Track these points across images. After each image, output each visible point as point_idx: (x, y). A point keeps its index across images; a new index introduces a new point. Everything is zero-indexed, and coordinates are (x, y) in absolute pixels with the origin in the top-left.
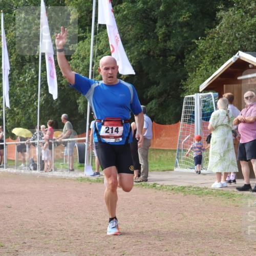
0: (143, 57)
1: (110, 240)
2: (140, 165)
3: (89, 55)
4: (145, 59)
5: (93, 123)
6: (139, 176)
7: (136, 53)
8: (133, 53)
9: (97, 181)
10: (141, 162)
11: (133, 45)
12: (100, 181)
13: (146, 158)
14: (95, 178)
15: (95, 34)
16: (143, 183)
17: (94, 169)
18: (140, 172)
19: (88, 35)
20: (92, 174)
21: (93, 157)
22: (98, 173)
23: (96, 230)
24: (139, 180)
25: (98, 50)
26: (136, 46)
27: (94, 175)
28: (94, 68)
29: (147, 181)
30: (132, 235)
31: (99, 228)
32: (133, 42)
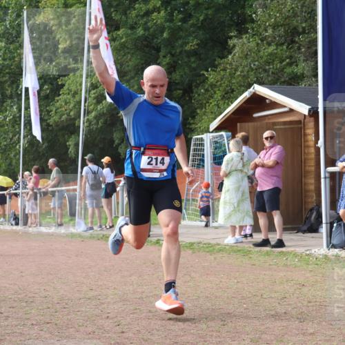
1: (104, 308)
3: (81, 90)
5: (85, 169)
8: (133, 87)
9: (90, 238)
11: (133, 78)
12: (94, 237)
15: (88, 65)
17: (86, 224)
21: (86, 209)
22: (91, 228)
23: (87, 296)
25: (92, 83)
26: (136, 79)
27: (87, 230)
28: (87, 104)
29: (149, 236)
30: (129, 302)
31: (91, 294)
32: (132, 74)
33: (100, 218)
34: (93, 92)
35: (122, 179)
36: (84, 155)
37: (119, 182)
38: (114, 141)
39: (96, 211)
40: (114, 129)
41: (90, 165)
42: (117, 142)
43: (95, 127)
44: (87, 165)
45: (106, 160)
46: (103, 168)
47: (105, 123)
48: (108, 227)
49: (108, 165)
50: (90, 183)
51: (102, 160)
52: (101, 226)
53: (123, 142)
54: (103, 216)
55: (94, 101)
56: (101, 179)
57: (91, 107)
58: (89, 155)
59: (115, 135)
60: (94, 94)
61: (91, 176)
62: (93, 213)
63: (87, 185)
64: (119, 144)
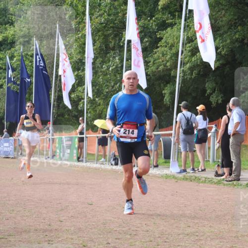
0: (237, 45)
1: (202, 244)
2: (232, 162)
4: (239, 46)
5: (180, 115)
6: (230, 174)
7: (228, 41)
8: (226, 41)
9: (183, 179)
10: (233, 159)
11: (226, 32)
12: (187, 179)
13: (238, 155)
14: (181, 176)
15: (185, 20)
16: (235, 182)
17: (180, 166)
18: (231, 170)
19: (177, 21)
20: (179, 170)
21: (179, 153)
22: (185, 171)
23: (186, 232)
24: (230, 179)
25: (188, 37)
26: (229, 33)
27: (180, 172)
28: (183, 56)
29: (239, 180)
30: (225, 239)
31: (189, 230)
32: (226, 28)
33: (193, 161)
34: (188, 45)
35: (214, 126)
36: (179, 102)
37: (211, 128)
38: (206, 90)
39: (190, 155)
40: (207, 80)
41: (185, 112)
42: (208, 91)
43: (189, 77)
44: (181, 112)
45: (200, 108)
47: (198, 74)
48: (200, 170)
49: (202, 113)
50: (184, 128)
51: (197, 108)
52: (193, 169)
53: (214, 92)
54: (196, 159)
55: (189, 54)
56: (194, 125)
57: (187, 59)
58: (183, 103)
59: (207, 85)
60: (190, 47)
61: (184, 122)
62: (186, 157)
63: (181, 130)
64: (211, 94)
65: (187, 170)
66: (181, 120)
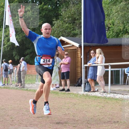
0: (24, 38)
1: (7, 112)
2: (22, 81)
3: (2, 37)
4: (25, 39)
5: (3, 64)
6: (21, 86)
7: (21, 37)
8: (20, 36)
9: (4, 88)
10: (22, 80)
11: (20, 33)
12: (5, 88)
14: (3, 87)
15: (4, 29)
16: (23, 88)
17: (3, 83)
18: (21, 84)
19: (2, 29)
20: (2, 85)
21: (3, 78)
22: (4, 85)
23: (1, 108)
24: (21, 87)
25: (6, 35)
26: (21, 34)
27: (3, 85)
28: (4, 42)
29: (24, 87)
30: (16, 110)
31: (3, 107)
32: (20, 32)
33: (7, 81)
34: (6, 38)
35: (15, 68)
36: (2, 59)
37: (14, 69)
38: (13, 55)
39: (6, 79)
40: (13, 51)
41: (4, 63)
42: (14, 55)
43: (7, 50)
44: (3, 63)
45: (10, 61)
46: (9, 64)
47: (10, 48)
48: (10, 84)
49: (11, 63)
50: (4, 69)
51: (9, 61)
52: (8, 84)
53: (16, 55)
54: (8, 80)
55: (7, 41)
56: (8, 68)
57: (6, 43)
59: (13, 53)
60: (7, 38)
61: (4, 67)
62: (5, 79)
63: (3, 70)
64: (15, 56)
65: (6, 85)
66: (3, 66)
